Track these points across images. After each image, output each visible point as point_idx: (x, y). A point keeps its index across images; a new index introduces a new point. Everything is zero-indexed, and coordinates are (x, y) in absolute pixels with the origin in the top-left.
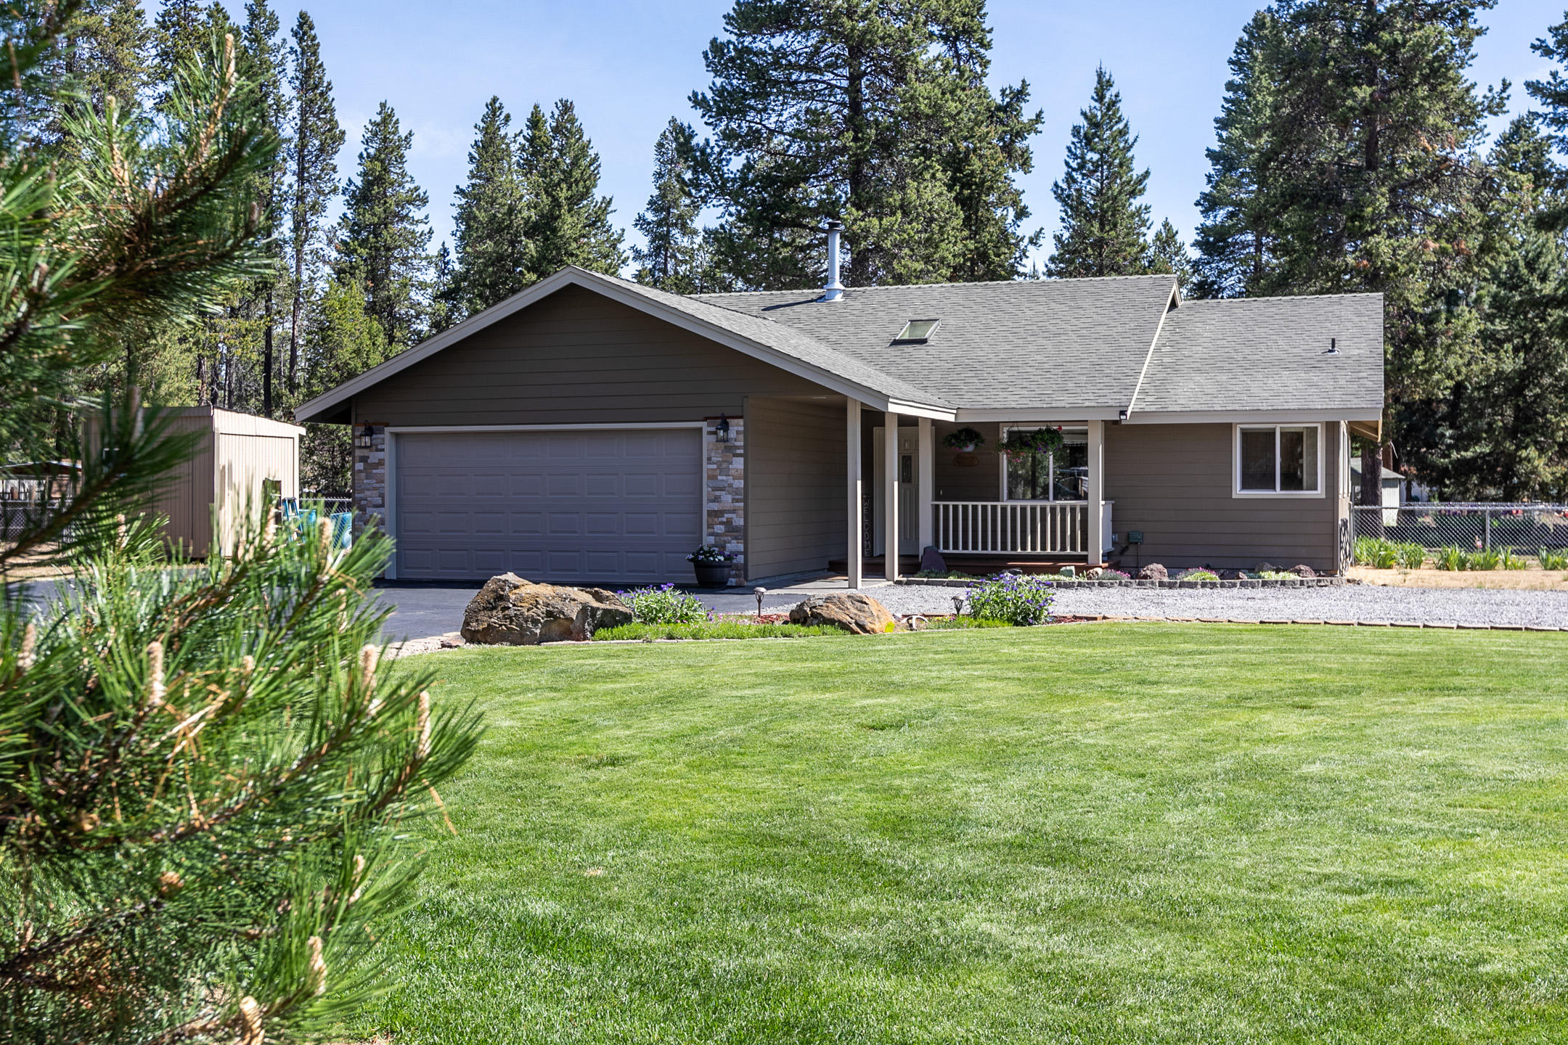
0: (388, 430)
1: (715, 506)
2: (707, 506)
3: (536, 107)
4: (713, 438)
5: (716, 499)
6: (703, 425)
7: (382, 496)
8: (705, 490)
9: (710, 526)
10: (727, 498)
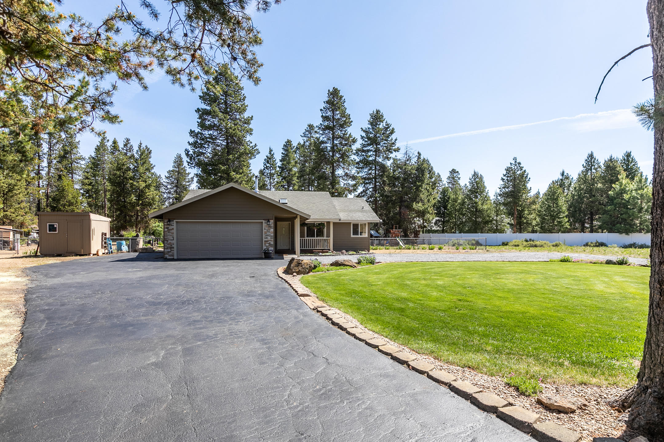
0: (175, 221)
1: (266, 240)
2: (264, 240)
3: (115, 139)
4: (266, 224)
5: (267, 238)
6: (263, 221)
7: (173, 237)
8: (264, 236)
9: (265, 244)
10: (269, 238)
